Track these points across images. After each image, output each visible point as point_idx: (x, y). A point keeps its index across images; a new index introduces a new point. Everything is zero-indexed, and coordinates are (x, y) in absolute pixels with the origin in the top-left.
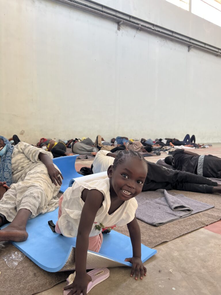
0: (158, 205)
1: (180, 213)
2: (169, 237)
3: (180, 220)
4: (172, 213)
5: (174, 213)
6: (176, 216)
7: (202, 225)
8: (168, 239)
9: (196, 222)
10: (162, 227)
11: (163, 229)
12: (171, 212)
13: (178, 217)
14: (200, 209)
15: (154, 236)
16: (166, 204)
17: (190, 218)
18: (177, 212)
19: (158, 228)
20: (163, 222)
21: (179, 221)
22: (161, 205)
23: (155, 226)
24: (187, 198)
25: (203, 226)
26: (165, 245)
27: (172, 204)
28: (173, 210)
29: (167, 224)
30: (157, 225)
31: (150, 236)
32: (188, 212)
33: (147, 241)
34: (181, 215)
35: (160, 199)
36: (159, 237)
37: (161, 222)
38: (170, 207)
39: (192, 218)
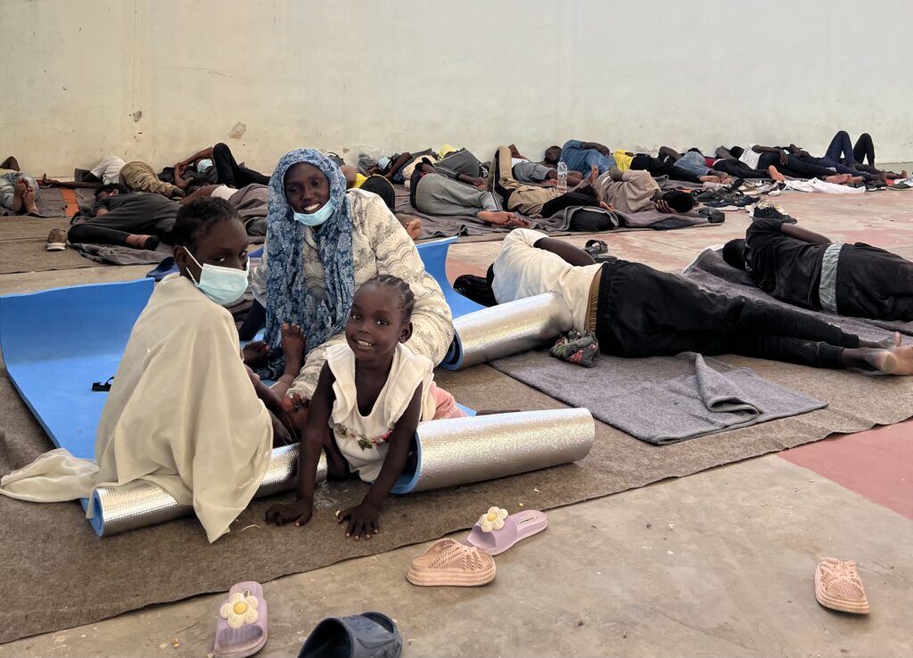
0: (675, 395)
1: (723, 419)
2: (683, 470)
3: (721, 434)
4: (705, 417)
5: (711, 417)
6: (712, 423)
7: (773, 446)
8: (681, 472)
9: (760, 440)
10: (671, 448)
11: (673, 452)
12: (705, 413)
13: (718, 428)
14: (783, 411)
15: (649, 465)
16: (695, 393)
17: (749, 432)
18: (719, 414)
19: (663, 449)
20: (676, 436)
21: (718, 438)
22: (681, 397)
23: (655, 444)
24: (760, 379)
25: (776, 450)
26: (669, 484)
27: (709, 394)
28: (710, 411)
29: (686, 442)
30: (660, 443)
31: (639, 465)
32: (748, 417)
33: (631, 474)
34: (727, 422)
35: (682, 381)
36: (661, 467)
37: (671, 435)
38: (703, 401)
39: (753, 431)
